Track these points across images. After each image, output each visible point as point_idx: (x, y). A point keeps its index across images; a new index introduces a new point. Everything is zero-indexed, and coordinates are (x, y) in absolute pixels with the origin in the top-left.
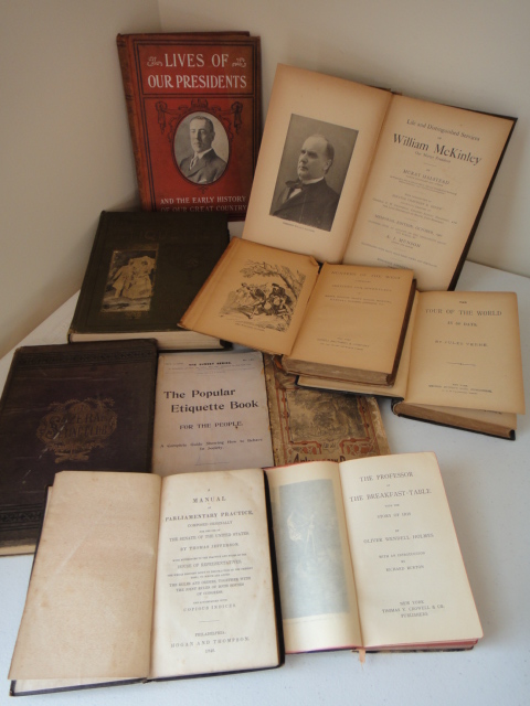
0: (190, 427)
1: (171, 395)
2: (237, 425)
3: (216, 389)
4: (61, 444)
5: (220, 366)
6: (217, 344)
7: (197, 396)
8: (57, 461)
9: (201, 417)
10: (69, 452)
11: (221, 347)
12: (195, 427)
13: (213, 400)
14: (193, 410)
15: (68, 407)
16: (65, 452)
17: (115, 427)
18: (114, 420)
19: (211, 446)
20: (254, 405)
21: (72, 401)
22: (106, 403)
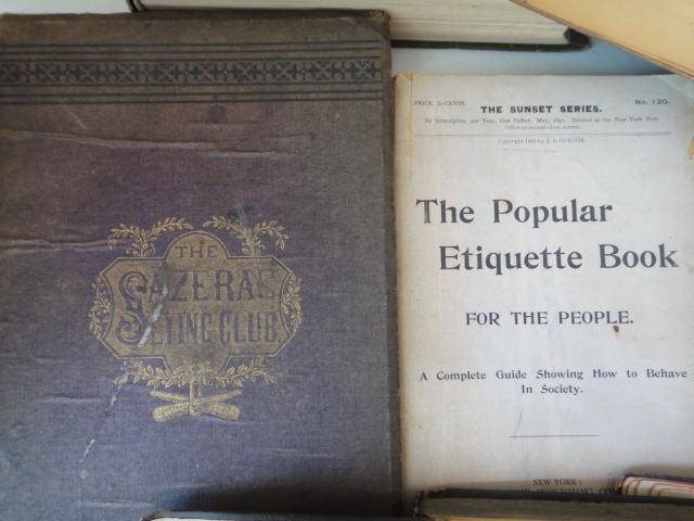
0: (493, 319)
1: (435, 210)
2: (619, 321)
3: (559, 200)
4: (160, 364)
5: (568, 116)
6: (557, 35)
7: (507, 219)
8: (159, 414)
9: (518, 289)
10: (184, 391)
11: (564, 42)
12: (506, 320)
13: (553, 236)
14: (498, 264)
15: (163, 244)
16: (174, 389)
17: (298, 319)
18: (292, 299)
19: (551, 383)
20: (665, 259)
21: (169, 224)
22: (265, 238)
